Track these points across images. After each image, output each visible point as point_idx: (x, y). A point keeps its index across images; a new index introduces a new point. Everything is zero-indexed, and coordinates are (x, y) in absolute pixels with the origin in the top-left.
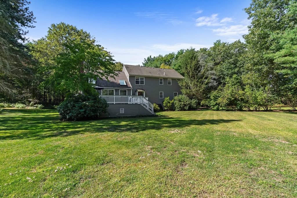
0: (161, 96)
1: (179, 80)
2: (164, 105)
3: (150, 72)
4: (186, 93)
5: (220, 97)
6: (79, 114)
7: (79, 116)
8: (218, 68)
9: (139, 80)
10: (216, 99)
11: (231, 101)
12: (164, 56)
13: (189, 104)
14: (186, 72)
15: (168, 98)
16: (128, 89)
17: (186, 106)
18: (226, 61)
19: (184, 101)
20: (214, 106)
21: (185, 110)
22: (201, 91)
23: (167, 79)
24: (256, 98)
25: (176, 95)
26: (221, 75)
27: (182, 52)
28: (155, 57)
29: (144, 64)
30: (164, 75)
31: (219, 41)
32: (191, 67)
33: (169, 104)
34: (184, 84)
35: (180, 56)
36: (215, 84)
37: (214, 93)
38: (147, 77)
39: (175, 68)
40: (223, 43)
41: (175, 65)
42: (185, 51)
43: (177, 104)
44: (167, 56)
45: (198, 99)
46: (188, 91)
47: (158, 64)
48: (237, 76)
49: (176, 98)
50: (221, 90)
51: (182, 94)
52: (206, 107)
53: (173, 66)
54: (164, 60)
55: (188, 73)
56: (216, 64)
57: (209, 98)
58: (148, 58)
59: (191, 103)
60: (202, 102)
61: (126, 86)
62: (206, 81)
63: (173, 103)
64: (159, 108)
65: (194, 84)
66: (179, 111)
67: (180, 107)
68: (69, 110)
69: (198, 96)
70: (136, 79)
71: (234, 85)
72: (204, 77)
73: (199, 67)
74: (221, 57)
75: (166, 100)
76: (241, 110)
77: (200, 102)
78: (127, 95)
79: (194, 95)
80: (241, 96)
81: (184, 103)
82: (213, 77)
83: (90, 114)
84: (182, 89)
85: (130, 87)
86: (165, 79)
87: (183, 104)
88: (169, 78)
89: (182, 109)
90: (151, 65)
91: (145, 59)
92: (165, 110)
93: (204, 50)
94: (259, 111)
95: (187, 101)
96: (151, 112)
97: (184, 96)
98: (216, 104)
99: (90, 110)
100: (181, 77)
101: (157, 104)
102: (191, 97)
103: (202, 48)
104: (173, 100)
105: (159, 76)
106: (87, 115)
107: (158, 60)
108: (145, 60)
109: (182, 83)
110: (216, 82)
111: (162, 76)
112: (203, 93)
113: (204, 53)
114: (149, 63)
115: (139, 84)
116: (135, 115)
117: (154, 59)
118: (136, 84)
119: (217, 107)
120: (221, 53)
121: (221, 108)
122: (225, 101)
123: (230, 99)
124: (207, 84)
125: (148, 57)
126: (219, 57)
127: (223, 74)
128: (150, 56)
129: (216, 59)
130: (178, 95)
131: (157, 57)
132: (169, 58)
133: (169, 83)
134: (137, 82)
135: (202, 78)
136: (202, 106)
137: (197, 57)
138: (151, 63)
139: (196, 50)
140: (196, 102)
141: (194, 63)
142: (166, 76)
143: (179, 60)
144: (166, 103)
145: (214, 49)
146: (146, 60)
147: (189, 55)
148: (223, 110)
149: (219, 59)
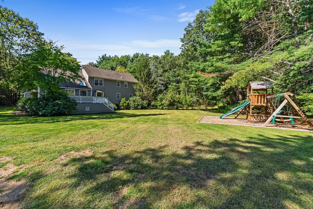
0: (118, 97)
1: (134, 83)
2: (121, 105)
3: (108, 75)
4: (140, 95)
5: (164, 99)
6: (53, 110)
7: (54, 112)
8: (166, 74)
9: (98, 81)
10: (162, 100)
11: (171, 103)
12: (119, 57)
13: (141, 104)
14: (140, 77)
15: (124, 99)
16: (88, 90)
17: (139, 105)
18: (172, 70)
19: (137, 102)
20: (160, 106)
21: (138, 109)
22: (151, 94)
23: (124, 82)
24: (186, 101)
25: (131, 97)
26: (168, 81)
27: (137, 55)
28: (110, 56)
29: (97, 62)
30: (121, 78)
31: (168, 51)
32: (144, 74)
33: (125, 104)
34: (138, 88)
35: (136, 59)
36: (163, 88)
37: (161, 96)
38: (105, 80)
39: (131, 70)
40: (171, 53)
41: (130, 68)
42: (140, 55)
43: (132, 104)
44: (123, 57)
45: (148, 101)
46: (141, 93)
47: (114, 64)
48: (176, 84)
49: (131, 99)
50: (166, 93)
51: (136, 96)
52: (155, 107)
53: (129, 69)
54: (120, 61)
55: (141, 79)
56: (165, 71)
57: (157, 99)
58: (103, 57)
59: (143, 103)
60: (153, 103)
61: (86, 87)
62: (155, 86)
63: (129, 103)
64: (116, 107)
65: (146, 88)
66: (133, 109)
67: (134, 107)
68: (42, 107)
69: (149, 97)
70: (95, 81)
71: (174, 90)
72: (153, 83)
73: (150, 74)
74: (169, 66)
75: (122, 100)
76: (177, 109)
77: (151, 103)
78: (87, 95)
79: (145, 97)
80: (178, 99)
81: (138, 103)
82: (162, 82)
83: (63, 110)
84: (136, 91)
85: (90, 88)
86: (122, 82)
87: (136, 104)
88: (126, 81)
89: (136, 108)
90: (107, 64)
91: (99, 56)
92: (121, 109)
93: (156, 58)
94: (188, 110)
95: (140, 102)
96: (112, 109)
97: (137, 97)
98: (162, 105)
99: (63, 107)
100: (136, 81)
101: (115, 104)
102: (143, 99)
103: (155, 55)
104: (128, 101)
105: (117, 79)
106: (60, 112)
107: (114, 60)
108: (99, 58)
109: (137, 87)
110: (164, 87)
111: (119, 79)
112: (153, 96)
113: (156, 60)
114: (104, 62)
115: (98, 85)
116: (98, 112)
117: (109, 59)
118: (95, 85)
119: (162, 106)
120: (169, 62)
121: (164, 108)
122: (167, 102)
123: (170, 101)
124: (156, 88)
125: (103, 55)
126: (167, 65)
127: (169, 80)
128: (105, 55)
129: (165, 66)
130: (133, 96)
131: (113, 57)
132: (125, 60)
133: (126, 86)
134: (97, 84)
135: (152, 83)
136: (153, 106)
137: (149, 66)
138: (106, 63)
139: (150, 56)
140: (147, 103)
141: (146, 71)
142: (123, 80)
143: (134, 64)
144: (122, 103)
145: (164, 57)
146: (101, 58)
147: (143, 63)
148: (166, 109)
149: (167, 67)
